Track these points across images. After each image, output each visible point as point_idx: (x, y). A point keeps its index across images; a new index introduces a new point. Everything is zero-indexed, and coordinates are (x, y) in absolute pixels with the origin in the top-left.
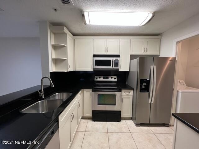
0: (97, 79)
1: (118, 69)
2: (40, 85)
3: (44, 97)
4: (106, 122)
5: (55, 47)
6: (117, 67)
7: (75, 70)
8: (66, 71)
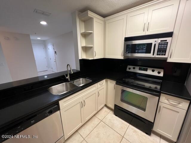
0: (130, 69)
1: (167, 58)
2: (67, 70)
3: (70, 79)
4: (128, 124)
5: (85, 35)
6: (162, 55)
7: (104, 58)
8: (93, 59)
